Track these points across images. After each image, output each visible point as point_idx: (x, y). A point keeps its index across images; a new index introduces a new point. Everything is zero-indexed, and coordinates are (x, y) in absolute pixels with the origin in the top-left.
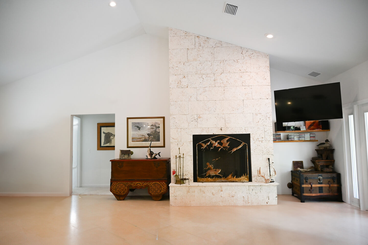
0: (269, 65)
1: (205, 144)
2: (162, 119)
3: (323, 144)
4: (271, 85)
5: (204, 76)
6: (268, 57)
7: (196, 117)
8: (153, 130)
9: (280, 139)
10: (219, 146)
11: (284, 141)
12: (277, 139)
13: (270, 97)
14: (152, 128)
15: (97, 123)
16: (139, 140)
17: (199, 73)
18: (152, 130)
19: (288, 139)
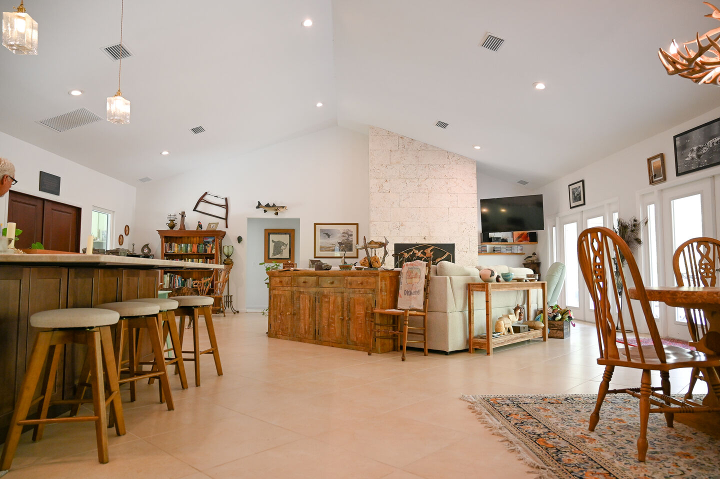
0: (475, 172)
1: (408, 254)
2: (356, 226)
3: (531, 257)
4: (477, 193)
5: (407, 181)
6: (475, 164)
7: (398, 225)
8: (345, 238)
9: (486, 251)
10: (422, 256)
11: (490, 253)
12: (482, 251)
13: (476, 206)
14: (344, 236)
15: (265, 230)
16: (329, 249)
17: (402, 177)
18: (343, 238)
19: (494, 251)
